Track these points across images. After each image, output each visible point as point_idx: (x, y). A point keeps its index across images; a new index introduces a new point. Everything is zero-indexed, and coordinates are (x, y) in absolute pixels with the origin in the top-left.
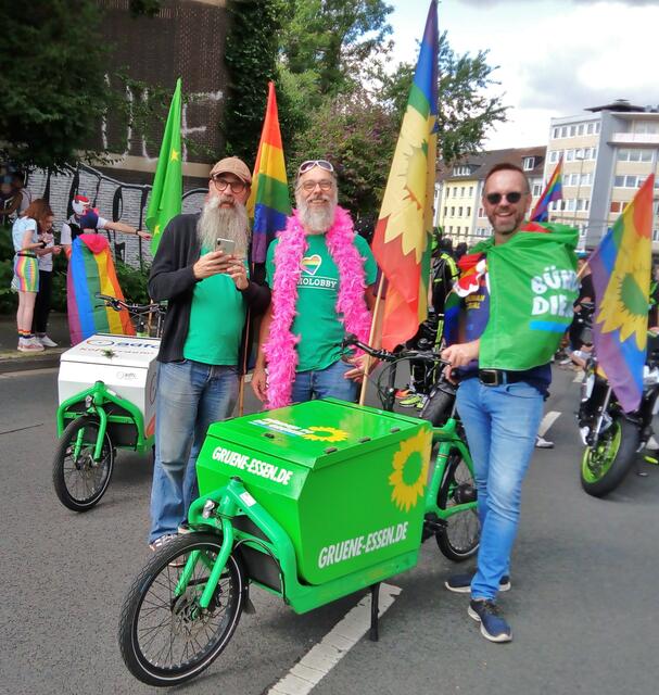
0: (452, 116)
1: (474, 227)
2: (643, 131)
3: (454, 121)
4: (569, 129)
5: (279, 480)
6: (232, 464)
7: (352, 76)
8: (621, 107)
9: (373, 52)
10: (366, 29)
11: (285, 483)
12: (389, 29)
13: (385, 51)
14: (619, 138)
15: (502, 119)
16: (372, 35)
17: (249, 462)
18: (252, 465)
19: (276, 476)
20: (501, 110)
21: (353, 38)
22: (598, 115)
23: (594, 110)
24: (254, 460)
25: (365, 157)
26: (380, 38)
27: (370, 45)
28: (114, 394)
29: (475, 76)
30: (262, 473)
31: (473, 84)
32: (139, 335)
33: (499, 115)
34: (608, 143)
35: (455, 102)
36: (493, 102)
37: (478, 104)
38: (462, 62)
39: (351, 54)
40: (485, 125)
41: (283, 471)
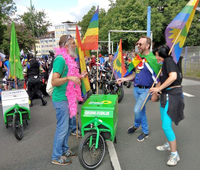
0: (39, 25)
1: (41, 50)
2: (74, 27)
3: (40, 26)
4: (59, 27)
5: (106, 115)
6: (92, 114)
7: (7, 15)
8: (68, 22)
9: (11, 9)
10: (8, 3)
11: (108, 115)
12: (14, 3)
13: (14, 9)
14: (70, 29)
15: (51, 26)
16: (10, 5)
17: (97, 112)
18: (98, 113)
19: (105, 114)
20: (51, 24)
21: (5, 5)
22: (64, 24)
23: (63, 23)
24: (98, 112)
25: (20, 36)
26: (12, 6)
27: (10, 7)
28: (21, 106)
29: (43, 16)
30: (101, 114)
31: (42, 17)
32: (13, 89)
33: (51, 25)
34: (68, 30)
35: (39, 22)
36: (48, 22)
37: (45, 22)
38: (39, 13)
39: (5, 10)
40: (48, 27)
41: (107, 112)
